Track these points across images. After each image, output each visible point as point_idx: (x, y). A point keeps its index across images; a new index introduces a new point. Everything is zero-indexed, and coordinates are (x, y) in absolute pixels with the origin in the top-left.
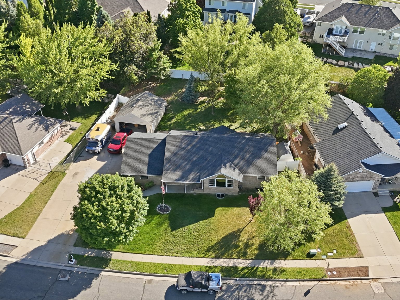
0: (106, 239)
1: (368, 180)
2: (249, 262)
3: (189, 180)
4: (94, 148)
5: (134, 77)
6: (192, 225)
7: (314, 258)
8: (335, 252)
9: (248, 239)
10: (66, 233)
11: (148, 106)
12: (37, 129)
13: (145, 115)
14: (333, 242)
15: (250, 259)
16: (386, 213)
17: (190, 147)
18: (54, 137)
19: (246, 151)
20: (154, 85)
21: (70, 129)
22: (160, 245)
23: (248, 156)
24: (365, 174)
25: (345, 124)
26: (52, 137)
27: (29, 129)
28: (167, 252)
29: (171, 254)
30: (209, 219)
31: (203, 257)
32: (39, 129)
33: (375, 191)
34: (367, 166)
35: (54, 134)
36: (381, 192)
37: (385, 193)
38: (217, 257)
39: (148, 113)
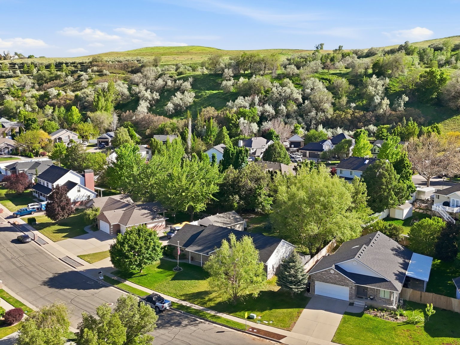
0: (118, 258)
1: (342, 285)
2: (202, 308)
4: (171, 234)
5: (235, 204)
6: (186, 281)
8: (271, 322)
9: (214, 297)
11: (226, 218)
12: (147, 217)
13: (218, 222)
15: (204, 307)
18: (157, 227)
20: (254, 216)
24: (337, 276)
26: (155, 226)
27: (141, 215)
30: (200, 281)
31: (175, 298)
32: (148, 217)
33: (351, 301)
34: (337, 267)
35: (157, 225)
36: (356, 303)
37: (360, 305)
38: (184, 300)
39: (222, 222)
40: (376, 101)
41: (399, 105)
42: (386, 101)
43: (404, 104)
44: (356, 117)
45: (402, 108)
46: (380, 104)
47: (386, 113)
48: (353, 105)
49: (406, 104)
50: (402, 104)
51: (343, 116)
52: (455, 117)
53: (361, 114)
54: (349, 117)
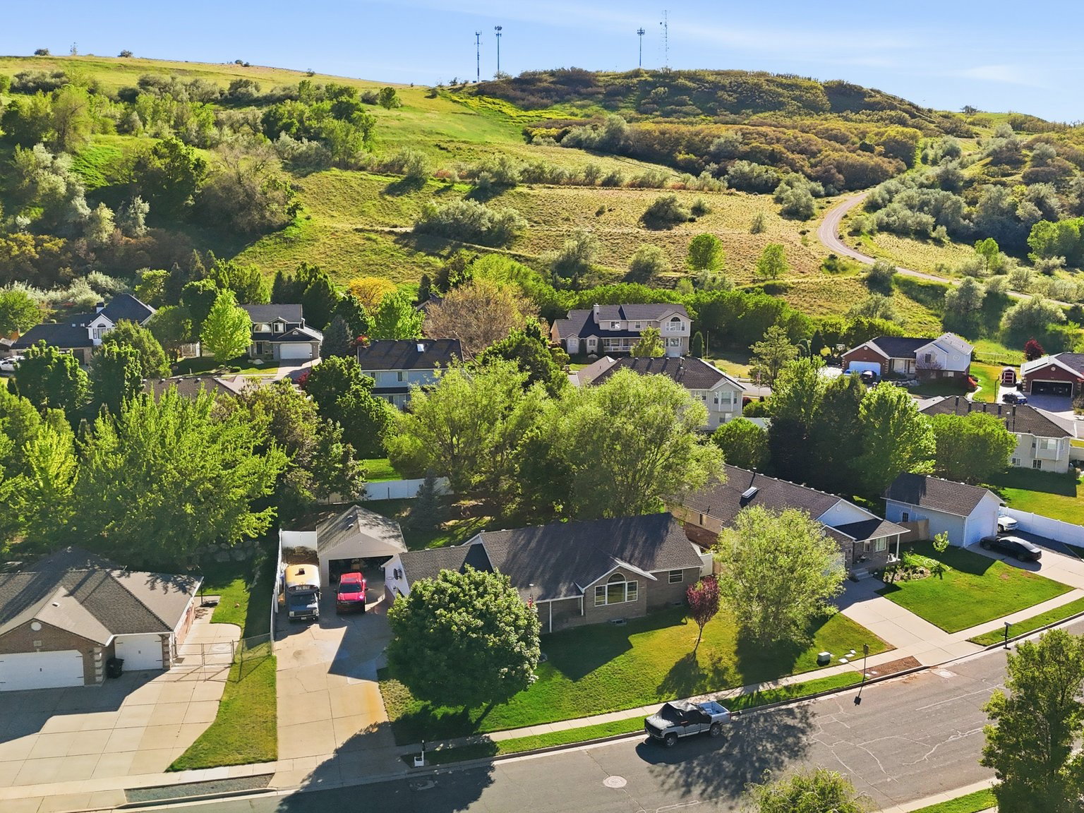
2: (738, 690)
3: (563, 594)
4: (309, 606)
5: (307, 493)
6: (604, 668)
7: (830, 665)
8: (853, 652)
9: (714, 664)
10: (362, 733)
11: (377, 525)
14: (842, 641)
15: (737, 687)
16: (886, 596)
17: (533, 544)
19: (635, 536)
21: (201, 606)
22: (566, 704)
23: (640, 543)
25: (753, 489)
27: (152, 589)
28: (588, 712)
29: (598, 712)
30: (627, 652)
31: (659, 702)
36: (858, 575)
37: (865, 575)
38: (683, 697)
40: (81, 210)
41: (136, 223)
42: (106, 213)
43: (145, 219)
44: (49, 253)
45: (142, 230)
46: (95, 220)
47: (115, 241)
48: (24, 220)
49: (149, 220)
50: (142, 221)
51: (15, 251)
52: (250, 249)
53: (60, 245)
54: (34, 254)
